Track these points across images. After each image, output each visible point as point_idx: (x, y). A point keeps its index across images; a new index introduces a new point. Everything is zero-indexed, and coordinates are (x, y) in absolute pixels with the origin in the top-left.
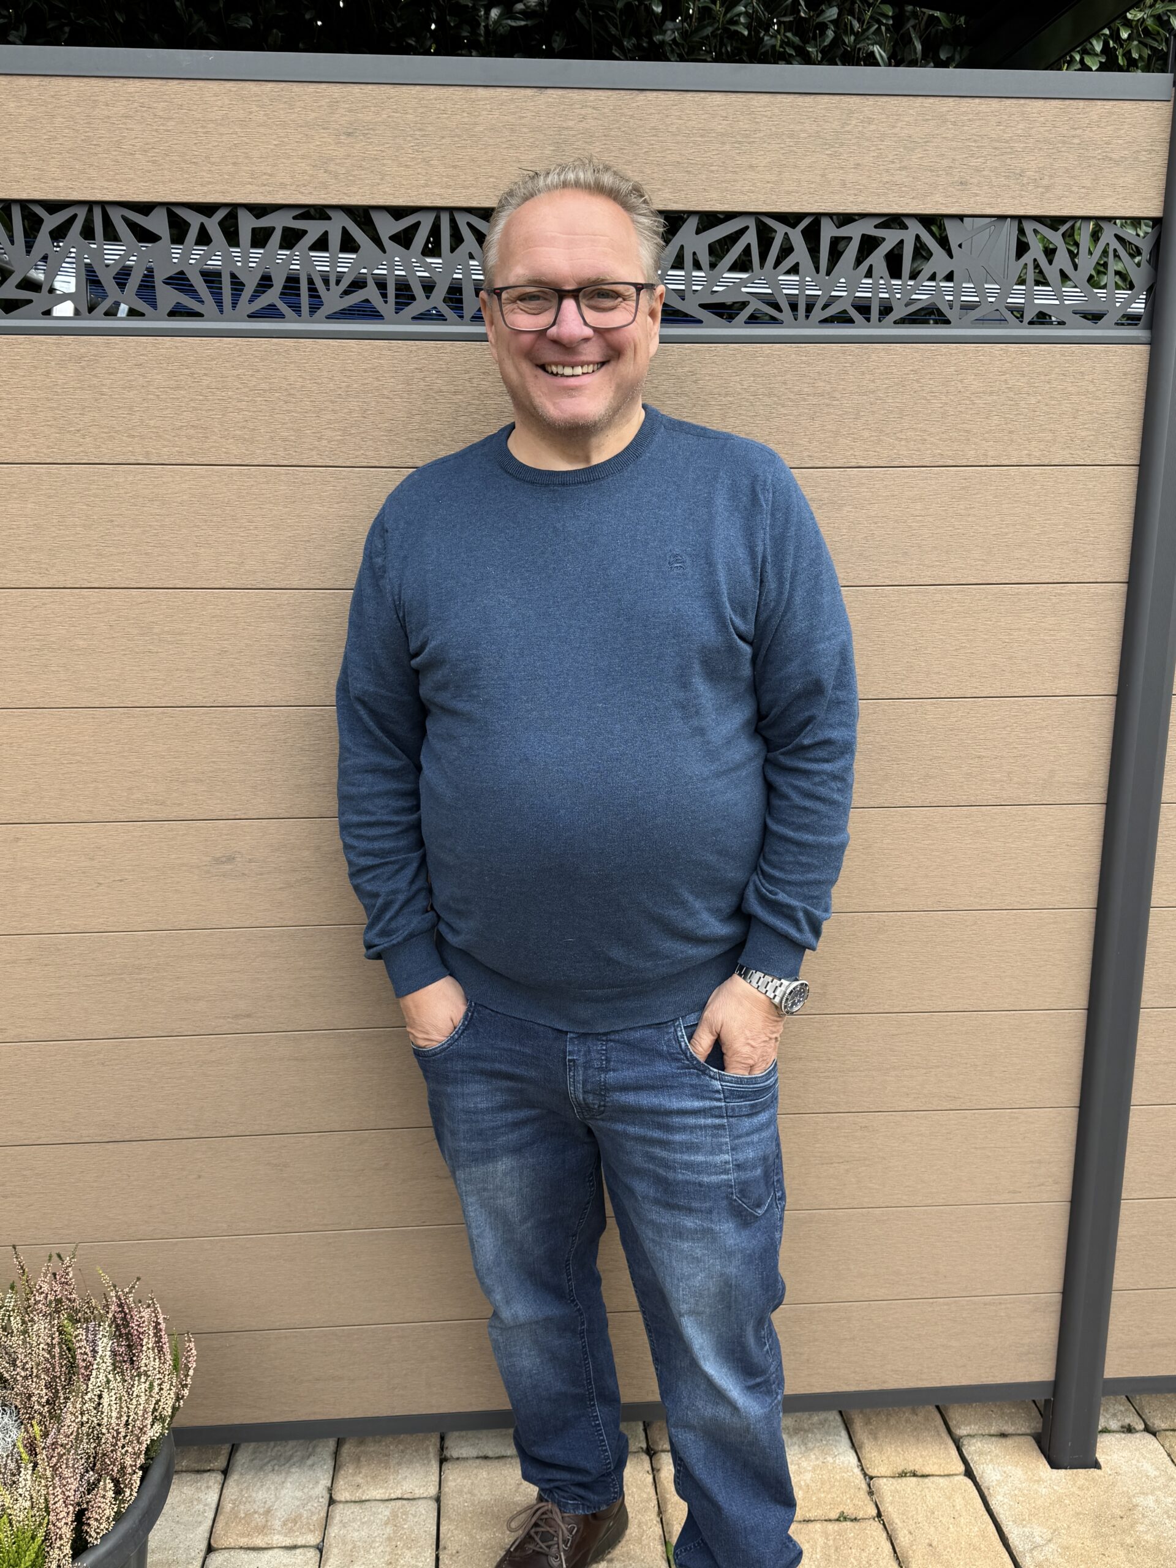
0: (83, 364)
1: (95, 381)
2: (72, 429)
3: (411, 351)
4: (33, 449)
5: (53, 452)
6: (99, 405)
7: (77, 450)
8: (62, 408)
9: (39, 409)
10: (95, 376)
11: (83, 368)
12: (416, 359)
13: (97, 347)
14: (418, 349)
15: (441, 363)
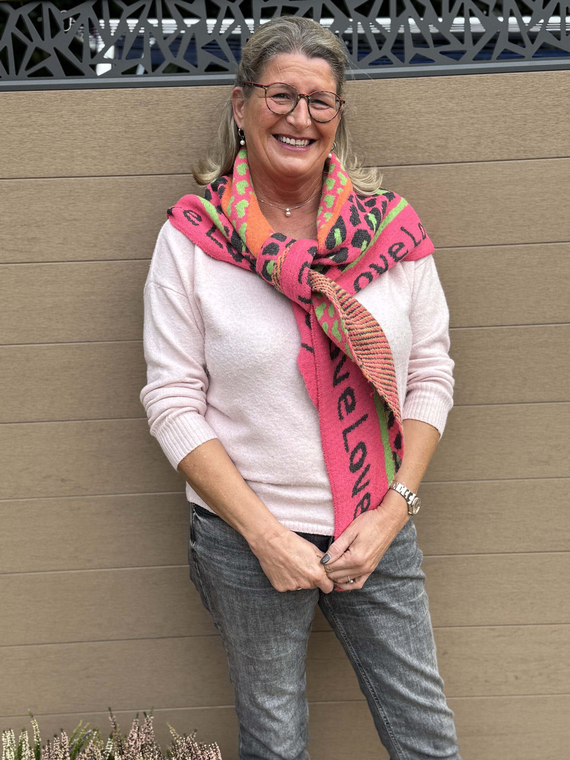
0: (150, 107)
1: (157, 118)
2: (142, 151)
3: (368, 87)
4: (115, 166)
5: (129, 168)
6: (160, 135)
7: (145, 166)
8: (135, 137)
9: (120, 139)
10: (157, 115)
11: (149, 110)
12: (372, 92)
13: (159, 95)
14: (374, 85)
15: (389, 94)
